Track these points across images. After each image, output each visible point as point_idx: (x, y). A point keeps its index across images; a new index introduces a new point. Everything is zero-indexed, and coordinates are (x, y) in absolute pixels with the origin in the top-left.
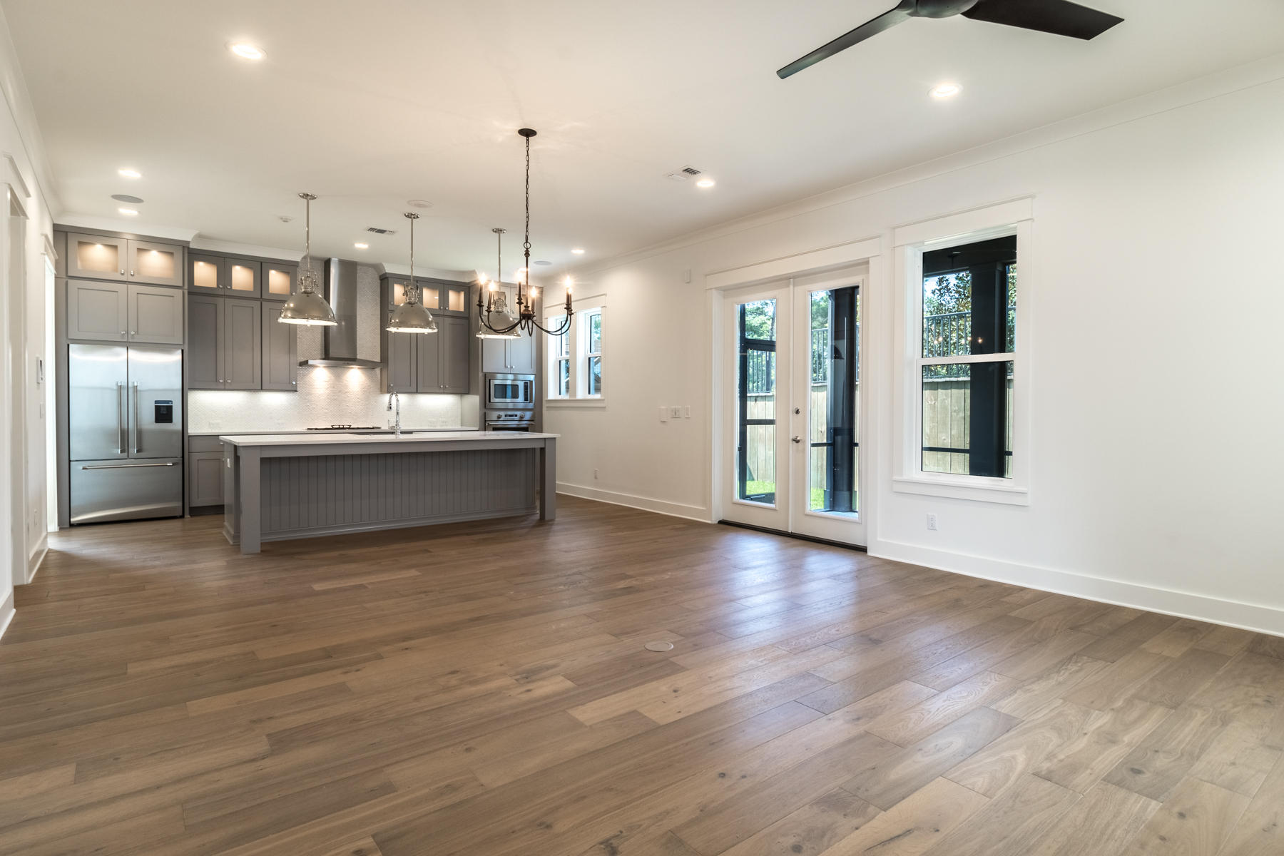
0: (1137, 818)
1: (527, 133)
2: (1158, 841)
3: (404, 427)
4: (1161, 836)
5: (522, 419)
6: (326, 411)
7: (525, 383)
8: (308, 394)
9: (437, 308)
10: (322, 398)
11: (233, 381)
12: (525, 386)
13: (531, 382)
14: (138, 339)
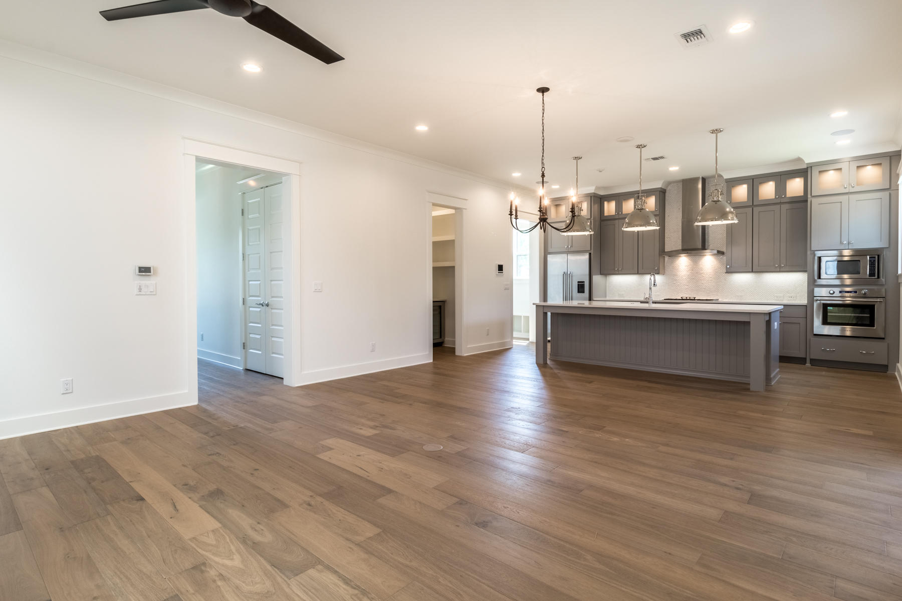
0: (123, 594)
1: (543, 90)
2: (95, 595)
3: (654, 299)
4: (98, 598)
5: (865, 296)
6: (687, 287)
7: (870, 258)
8: (676, 275)
9: (774, 198)
10: (684, 278)
11: (623, 269)
12: (870, 261)
13: (878, 256)
14: (572, 249)
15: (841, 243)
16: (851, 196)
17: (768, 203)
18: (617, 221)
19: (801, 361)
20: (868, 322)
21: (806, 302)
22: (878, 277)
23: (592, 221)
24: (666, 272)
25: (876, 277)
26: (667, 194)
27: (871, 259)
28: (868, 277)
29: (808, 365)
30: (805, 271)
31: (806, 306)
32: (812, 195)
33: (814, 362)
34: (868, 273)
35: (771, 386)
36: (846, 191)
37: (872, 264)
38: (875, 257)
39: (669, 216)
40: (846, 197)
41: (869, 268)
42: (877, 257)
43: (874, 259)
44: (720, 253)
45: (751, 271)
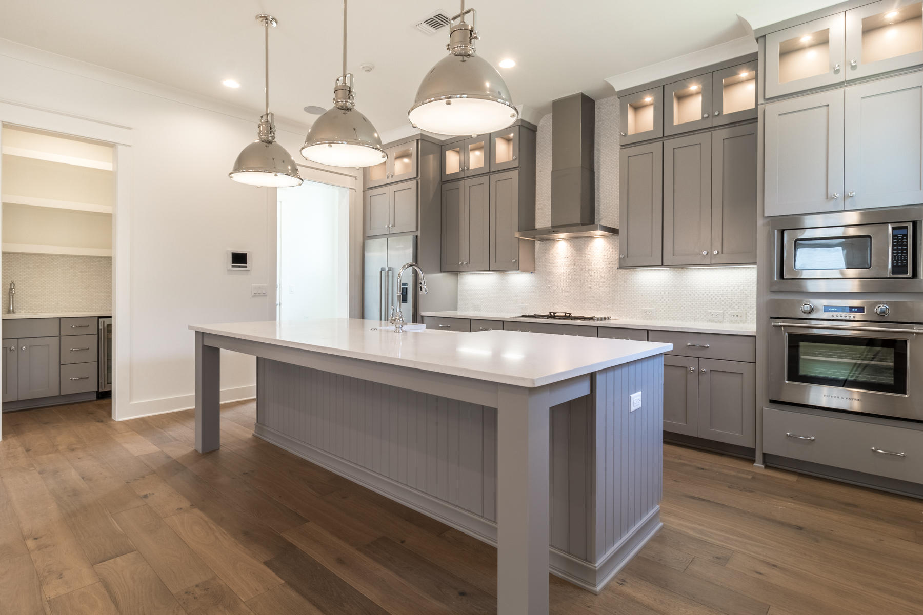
5: (882, 319)
6: (567, 294)
7: (894, 228)
8: (549, 273)
9: (700, 118)
10: (564, 278)
11: (469, 263)
12: (893, 236)
13: (915, 224)
14: (395, 230)
15: (828, 197)
16: (849, 89)
17: (691, 130)
18: (462, 182)
19: (746, 454)
20: (889, 380)
21: (755, 330)
22: (915, 275)
23: (419, 181)
24: (537, 267)
25: (910, 274)
26: (539, 134)
27: (897, 232)
28: (889, 274)
29: (759, 465)
30: (755, 263)
31: (755, 336)
32: (766, 98)
33: (770, 461)
34: (890, 266)
35: (595, 594)
36: (839, 78)
37: (899, 243)
38: (907, 227)
39: (540, 171)
40: (839, 92)
41: (893, 253)
42: (910, 226)
43: (903, 232)
44: (613, 231)
45: (661, 264)
